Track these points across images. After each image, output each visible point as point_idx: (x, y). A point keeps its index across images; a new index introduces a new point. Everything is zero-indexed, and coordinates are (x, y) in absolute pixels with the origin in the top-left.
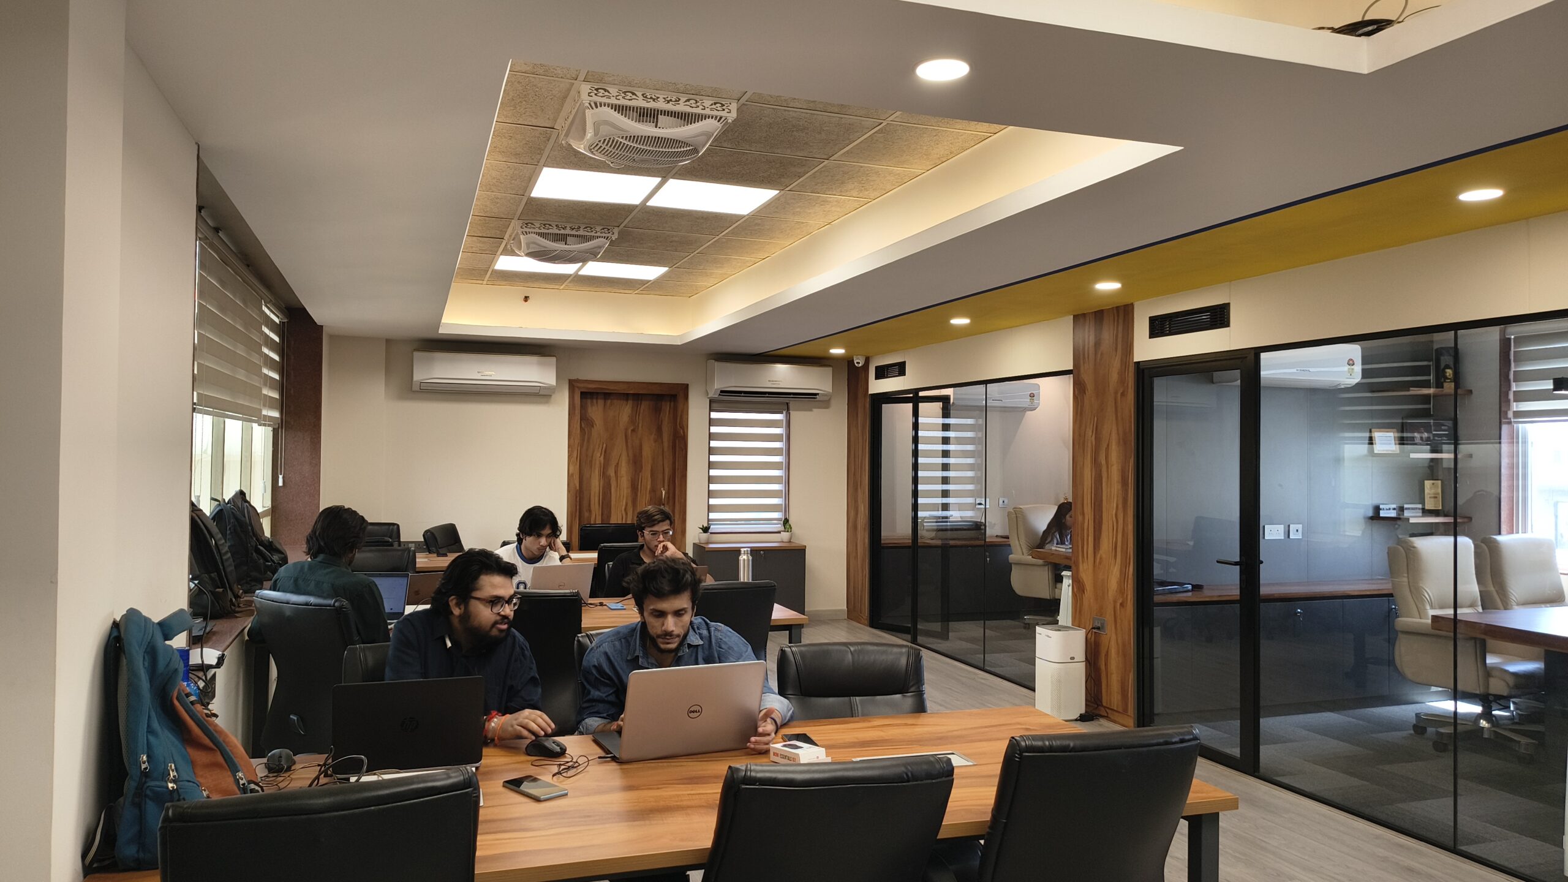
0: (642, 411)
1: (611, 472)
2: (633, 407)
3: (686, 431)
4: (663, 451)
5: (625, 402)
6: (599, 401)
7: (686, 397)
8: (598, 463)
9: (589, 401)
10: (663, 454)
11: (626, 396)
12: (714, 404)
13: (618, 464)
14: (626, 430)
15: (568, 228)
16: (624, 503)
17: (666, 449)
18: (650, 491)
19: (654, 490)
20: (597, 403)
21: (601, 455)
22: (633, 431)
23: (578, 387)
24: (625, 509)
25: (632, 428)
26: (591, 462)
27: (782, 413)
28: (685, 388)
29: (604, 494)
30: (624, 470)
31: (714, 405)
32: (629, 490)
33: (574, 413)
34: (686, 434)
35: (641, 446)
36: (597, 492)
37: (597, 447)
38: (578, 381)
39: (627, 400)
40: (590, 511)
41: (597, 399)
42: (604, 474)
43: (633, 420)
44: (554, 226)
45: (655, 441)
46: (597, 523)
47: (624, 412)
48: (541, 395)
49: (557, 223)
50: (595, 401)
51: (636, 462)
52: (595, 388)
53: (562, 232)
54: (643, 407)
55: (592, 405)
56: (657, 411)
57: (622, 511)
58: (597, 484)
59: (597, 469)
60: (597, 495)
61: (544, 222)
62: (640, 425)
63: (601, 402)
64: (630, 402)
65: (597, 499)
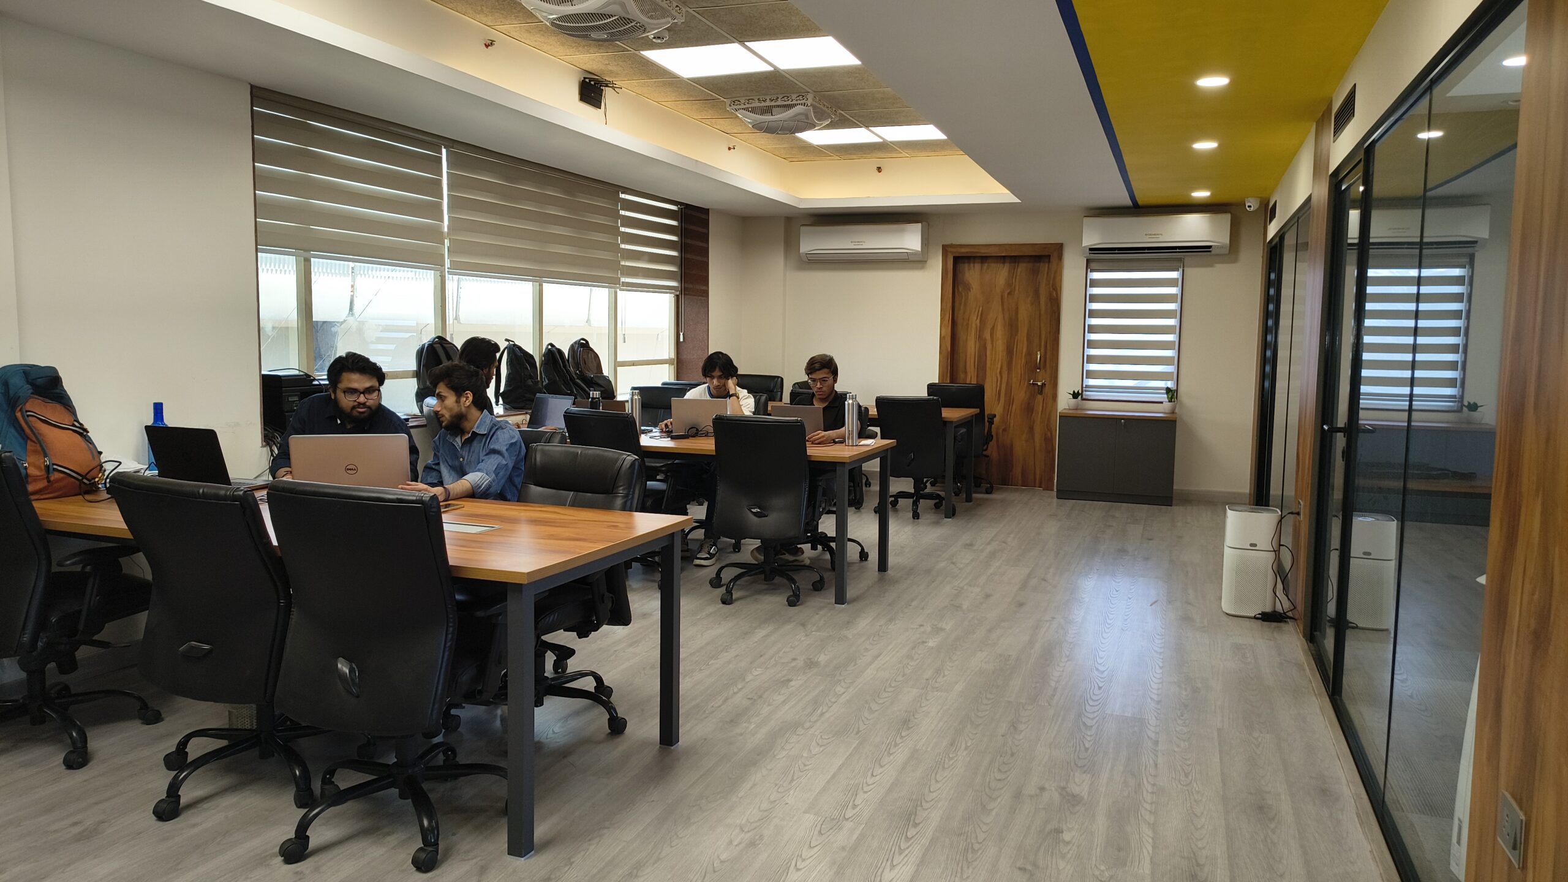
0: (1018, 274)
1: (987, 335)
2: (1009, 271)
3: (1059, 293)
4: (1040, 314)
5: (1002, 265)
6: (976, 265)
7: (1060, 257)
8: (974, 326)
9: (966, 265)
10: (1040, 317)
11: (1002, 259)
12: (1090, 265)
13: (993, 327)
14: (1003, 292)
15: (768, 100)
16: (999, 367)
17: (1043, 312)
18: (1025, 355)
19: (1030, 354)
20: (974, 266)
21: (977, 318)
22: (1009, 294)
23: (950, 252)
24: (1000, 373)
25: (1008, 291)
26: (968, 324)
27: (1178, 271)
28: (1059, 248)
29: (980, 357)
30: (1000, 332)
31: (1093, 265)
32: (1005, 353)
33: (947, 277)
34: (1059, 295)
35: (1017, 308)
36: (973, 353)
37: (974, 310)
38: (952, 246)
39: (1004, 263)
40: (966, 373)
41: (974, 263)
42: (980, 338)
43: (1009, 284)
44: (756, 100)
45: (1032, 304)
46: (972, 383)
47: (1000, 275)
48: (911, 261)
49: (758, 97)
50: (972, 265)
51: (1012, 326)
52: (967, 252)
53: (763, 104)
54: (1019, 270)
55: (969, 270)
56: (1035, 272)
57: (996, 374)
58: (973, 346)
59: (973, 331)
60: (973, 357)
61: (748, 98)
62: (1017, 288)
63: (978, 266)
64: (1007, 266)
65: (972, 361)
